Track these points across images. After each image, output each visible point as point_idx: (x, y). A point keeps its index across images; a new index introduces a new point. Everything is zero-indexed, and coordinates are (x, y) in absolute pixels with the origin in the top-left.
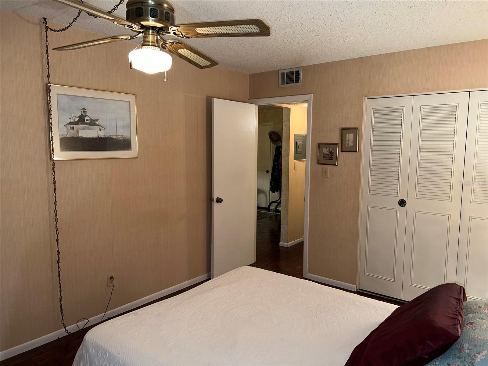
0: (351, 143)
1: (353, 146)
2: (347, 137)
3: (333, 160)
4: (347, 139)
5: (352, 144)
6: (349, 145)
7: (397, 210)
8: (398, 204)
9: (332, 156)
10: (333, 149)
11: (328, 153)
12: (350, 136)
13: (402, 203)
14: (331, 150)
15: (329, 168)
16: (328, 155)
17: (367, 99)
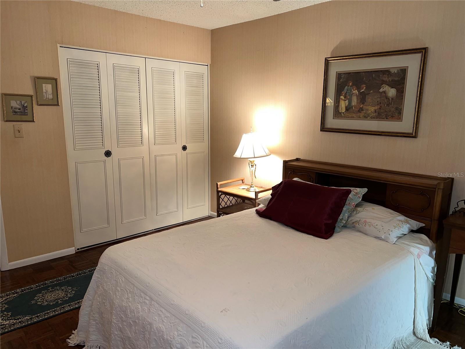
0: (49, 95)
1: (52, 99)
2: (44, 88)
3: (27, 115)
4: (44, 91)
5: (51, 97)
6: (48, 97)
7: (105, 162)
8: (104, 155)
9: (26, 111)
10: (26, 102)
11: (18, 106)
12: (48, 88)
13: (108, 154)
14: (22, 103)
15: (24, 126)
16: (20, 109)
17: (60, 47)
